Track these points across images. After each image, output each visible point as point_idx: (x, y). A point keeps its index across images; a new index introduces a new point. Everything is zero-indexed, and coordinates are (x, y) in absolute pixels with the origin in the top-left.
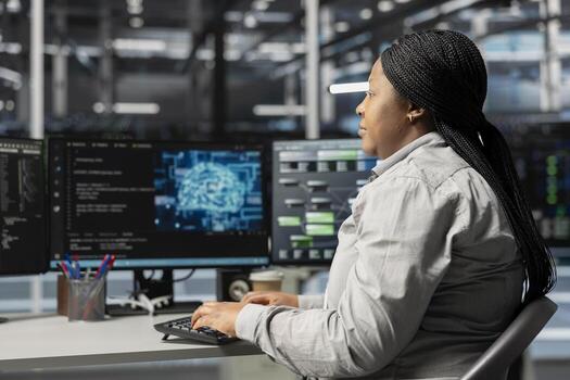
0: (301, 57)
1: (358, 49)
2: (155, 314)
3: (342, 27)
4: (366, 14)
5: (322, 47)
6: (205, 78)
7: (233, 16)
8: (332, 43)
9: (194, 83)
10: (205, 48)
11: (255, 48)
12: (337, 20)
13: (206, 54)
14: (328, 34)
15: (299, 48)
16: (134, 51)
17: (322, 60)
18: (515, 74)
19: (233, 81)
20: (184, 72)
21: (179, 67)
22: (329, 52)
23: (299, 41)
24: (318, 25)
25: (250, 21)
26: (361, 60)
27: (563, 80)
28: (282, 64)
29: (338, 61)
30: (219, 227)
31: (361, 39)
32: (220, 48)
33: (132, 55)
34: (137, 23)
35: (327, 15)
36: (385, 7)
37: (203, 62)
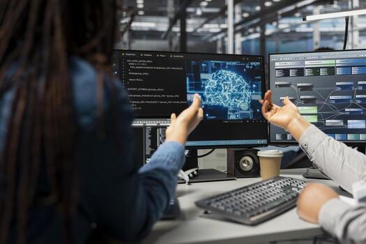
0: (225, 30)
1: (254, 26)
2: (189, 183)
3: (246, 15)
4: (258, 8)
5: (235, 25)
6: (176, 41)
7: (190, 10)
8: (240, 23)
9: (171, 44)
10: (176, 27)
11: (201, 26)
12: (243, 12)
13: (177, 29)
14: (238, 19)
15: (223, 26)
16: (140, 27)
17: (235, 32)
18: (335, 38)
19: (190, 43)
20: (165, 38)
21: (163, 36)
22: (239, 28)
23: (224, 23)
24: (234, 14)
25: (199, 12)
26: (255, 32)
27: (360, 42)
28: (216, 34)
29: (243, 32)
30: (232, 117)
31: (255, 21)
32: (183, 26)
33: (139, 29)
34: (141, 13)
35: (238, 9)
36: (268, 4)
37: (175, 33)
